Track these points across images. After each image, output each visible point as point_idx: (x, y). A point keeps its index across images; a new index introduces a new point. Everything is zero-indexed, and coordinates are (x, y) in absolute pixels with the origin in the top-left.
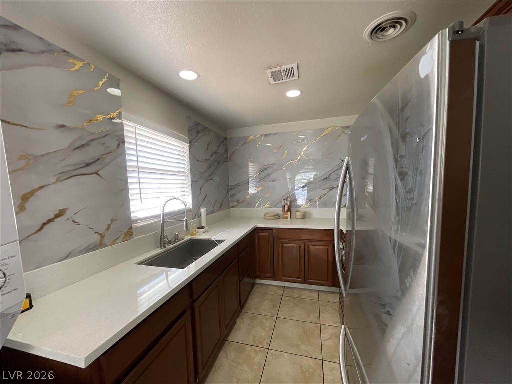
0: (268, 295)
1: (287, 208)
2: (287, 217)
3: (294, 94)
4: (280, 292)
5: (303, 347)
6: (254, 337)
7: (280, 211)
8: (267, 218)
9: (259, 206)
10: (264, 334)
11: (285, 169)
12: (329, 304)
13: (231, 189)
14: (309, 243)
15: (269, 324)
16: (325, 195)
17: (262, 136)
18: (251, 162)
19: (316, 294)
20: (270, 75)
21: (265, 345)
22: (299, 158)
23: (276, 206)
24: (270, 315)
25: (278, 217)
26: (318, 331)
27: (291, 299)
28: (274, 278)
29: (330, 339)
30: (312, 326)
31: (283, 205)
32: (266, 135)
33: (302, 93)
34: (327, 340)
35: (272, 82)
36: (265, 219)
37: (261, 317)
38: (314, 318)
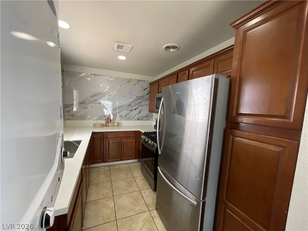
0: (101, 172)
1: (109, 120)
2: (109, 126)
3: (122, 58)
4: (107, 168)
5: (130, 189)
6: (102, 194)
7: (104, 122)
8: (95, 126)
9: (89, 119)
10: (107, 191)
11: (106, 97)
12: (134, 167)
13: (67, 107)
14: (124, 139)
15: (109, 185)
16: (128, 113)
17: (92, 74)
18: (75, 90)
19: (127, 165)
20: (116, 46)
21: (110, 195)
22: (115, 92)
23: (100, 119)
24: (107, 181)
25: (103, 126)
26: (134, 180)
27: (115, 170)
28: (104, 161)
29: (140, 182)
30: (130, 179)
31: (107, 118)
32: (95, 75)
33: (126, 58)
34: (139, 182)
35: (116, 49)
36: (95, 127)
37: (102, 184)
38: (130, 175)
